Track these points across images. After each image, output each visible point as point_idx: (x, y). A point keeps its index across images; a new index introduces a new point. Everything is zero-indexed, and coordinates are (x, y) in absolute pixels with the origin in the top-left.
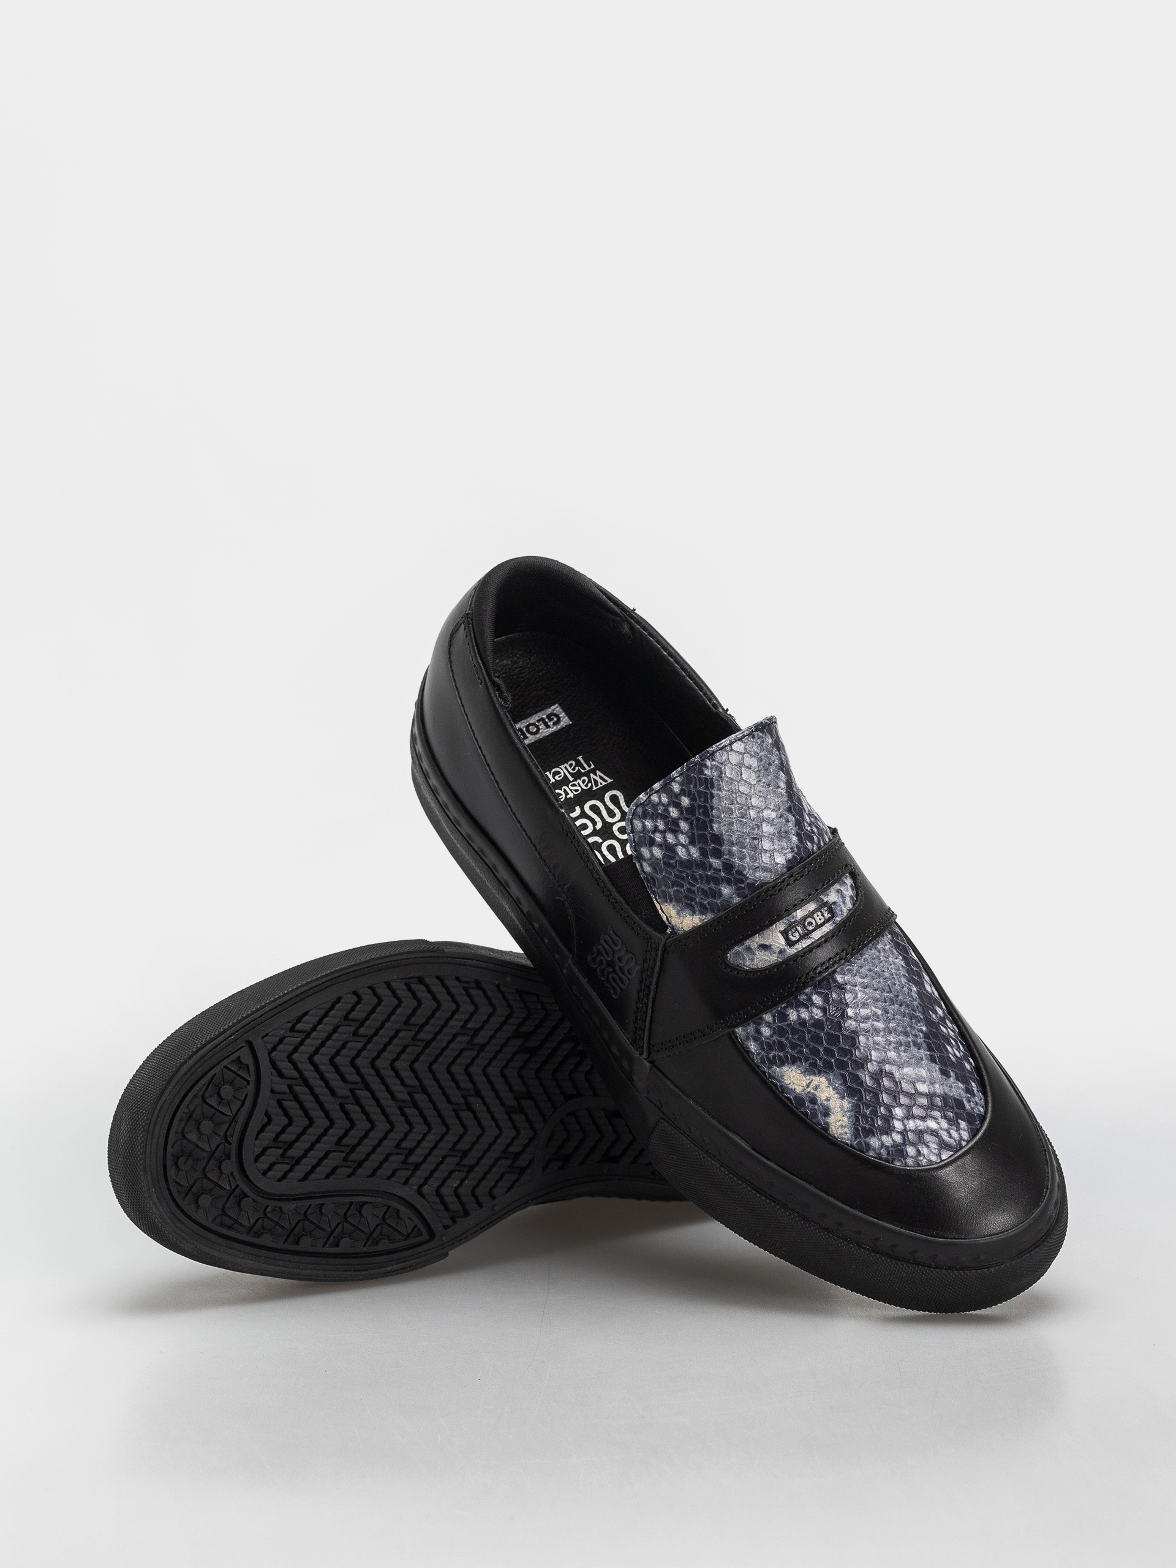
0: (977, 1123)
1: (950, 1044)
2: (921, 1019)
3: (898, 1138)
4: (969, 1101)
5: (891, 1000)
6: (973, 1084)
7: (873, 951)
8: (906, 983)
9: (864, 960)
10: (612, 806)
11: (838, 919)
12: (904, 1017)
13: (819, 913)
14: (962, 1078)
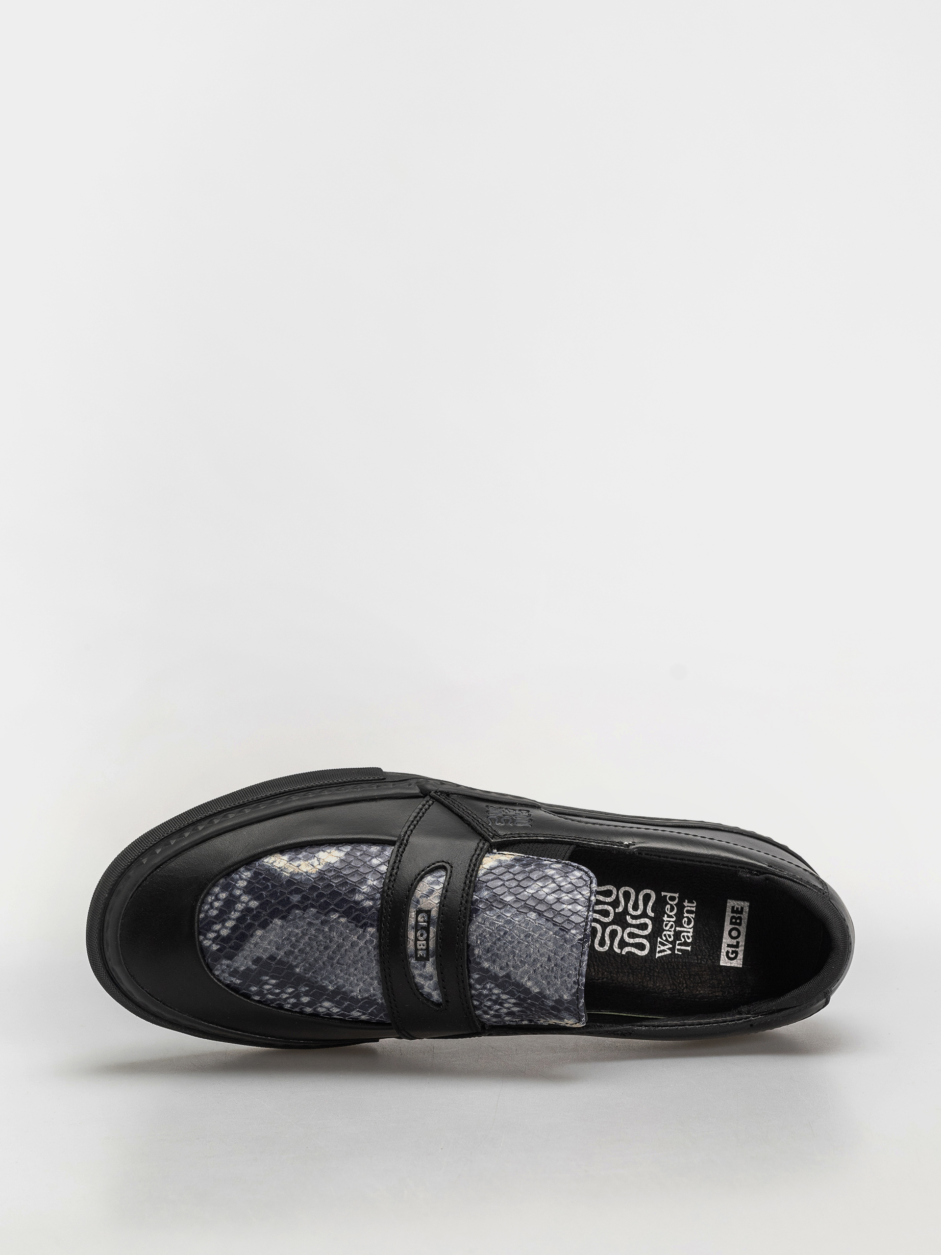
0: (209, 960)
1: (276, 986)
2: (306, 974)
3: (238, 892)
4: (228, 966)
5: (332, 959)
6: (238, 982)
7: (375, 974)
8: (338, 982)
9: (372, 960)
10: (637, 940)
11: (413, 961)
12: (315, 959)
13: (424, 947)
14: (245, 975)
